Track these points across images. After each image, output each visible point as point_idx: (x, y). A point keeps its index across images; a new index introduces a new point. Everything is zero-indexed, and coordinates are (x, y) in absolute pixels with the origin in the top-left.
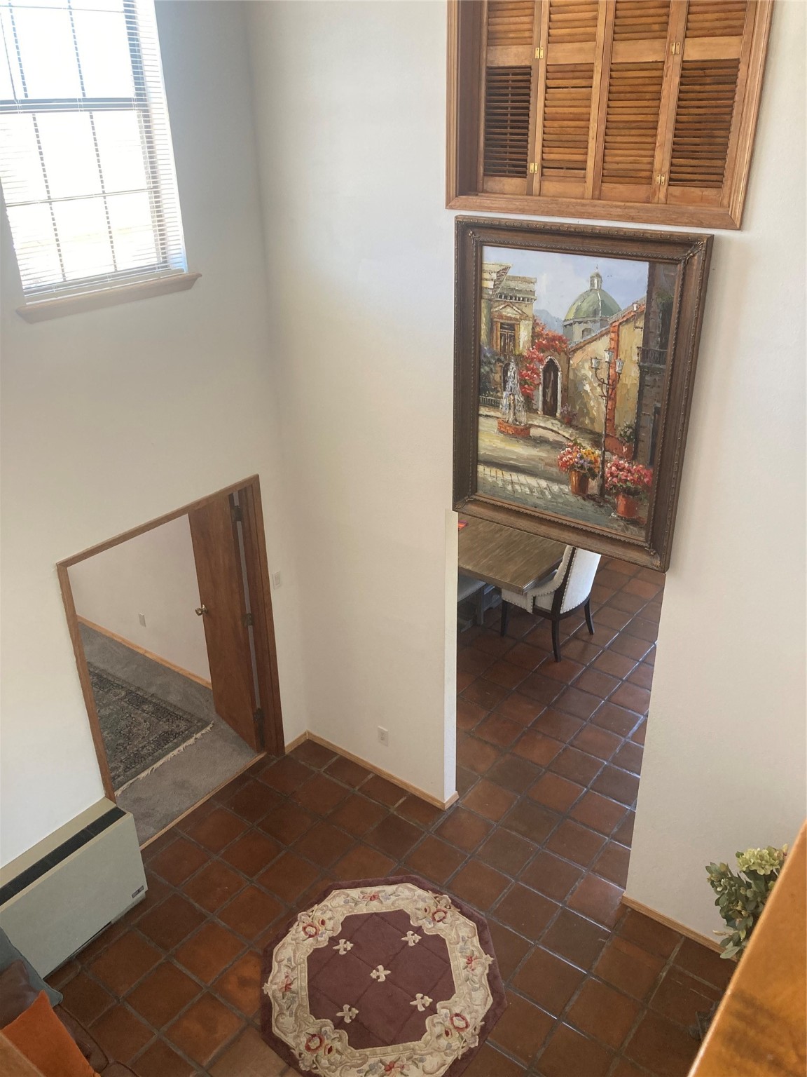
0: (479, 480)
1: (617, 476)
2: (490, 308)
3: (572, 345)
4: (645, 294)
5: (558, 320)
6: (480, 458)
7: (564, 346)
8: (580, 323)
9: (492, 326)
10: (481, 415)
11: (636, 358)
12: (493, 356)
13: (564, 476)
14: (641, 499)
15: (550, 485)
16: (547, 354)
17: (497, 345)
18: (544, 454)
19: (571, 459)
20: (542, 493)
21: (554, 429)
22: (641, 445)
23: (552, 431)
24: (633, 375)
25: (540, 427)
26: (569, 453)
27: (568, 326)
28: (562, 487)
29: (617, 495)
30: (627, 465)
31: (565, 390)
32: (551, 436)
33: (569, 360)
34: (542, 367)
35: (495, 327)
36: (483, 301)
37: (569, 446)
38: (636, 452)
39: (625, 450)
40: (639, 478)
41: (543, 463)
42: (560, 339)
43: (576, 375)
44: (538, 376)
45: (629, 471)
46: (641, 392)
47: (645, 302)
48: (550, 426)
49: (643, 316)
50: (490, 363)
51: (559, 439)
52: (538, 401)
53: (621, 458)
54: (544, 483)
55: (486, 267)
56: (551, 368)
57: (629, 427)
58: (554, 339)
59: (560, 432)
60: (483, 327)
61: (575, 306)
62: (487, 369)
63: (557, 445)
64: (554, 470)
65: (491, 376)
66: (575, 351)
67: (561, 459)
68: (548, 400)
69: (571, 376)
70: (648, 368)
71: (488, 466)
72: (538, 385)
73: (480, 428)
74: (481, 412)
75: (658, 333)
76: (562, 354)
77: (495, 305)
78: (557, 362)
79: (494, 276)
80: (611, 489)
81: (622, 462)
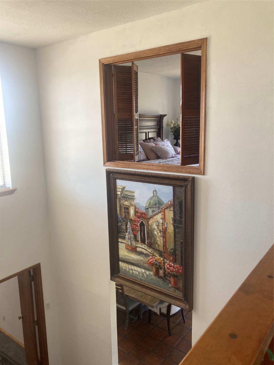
0: (120, 268)
1: (169, 269)
2: (120, 201)
3: (149, 216)
4: (173, 198)
5: (143, 207)
6: (120, 259)
7: (146, 216)
8: (151, 208)
9: (121, 208)
10: (119, 242)
11: (172, 222)
12: (122, 219)
13: (150, 268)
14: (179, 279)
15: (145, 271)
16: (140, 219)
17: (123, 215)
18: (142, 259)
19: (152, 261)
20: (143, 274)
21: (145, 248)
22: (177, 257)
23: (145, 249)
24: (171, 228)
25: (140, 247)
26: (152, 259)
27: (147, 209)
28: (150, 272)
29: (170, 277)
30: (173, 265)
31: (148, 233)
32: (145, 252)
33: (148, 222)
34: (139, 224)
35: (122, 209)
36: (117, 199)
37: (151, 256)
38: (175, 260)
39: (171, 258)
40: (178, 270)
41: (142, 262)
42: (144, 214)
43: (151, 228)
44: (138, 227)
45: (174, 267)
46: (175, 235)
47: (172, 201)
48: (144, 247)
49: (172, 207)
50: (121, 222)
51: (147, 253)
52: (138, 237)
53: (170, 262)
54: (143, 271)
55: (118, 187)
56: (142, 224)
57: (172, 249)
58: (142, 214)
59: (147, 250)
60: (118, 208)
61: (149, 202)
62: (120, 224)
63: (147, 255)
64: (146, 265)
65: (122, 226)
66: (150, 218)
67: (149, 261)
68: (142, 237)
69: (149, 228)
70: (176, 226)
71: (123, 262)
72: (138, 231)
73: (119, 247)
74: (119, 241)
75: (179, 213)
76: (146, 219)
77: (122, 200)
78: (144, 223)
79: (120, 190)
80: (168, 274)
81: (171, 263)
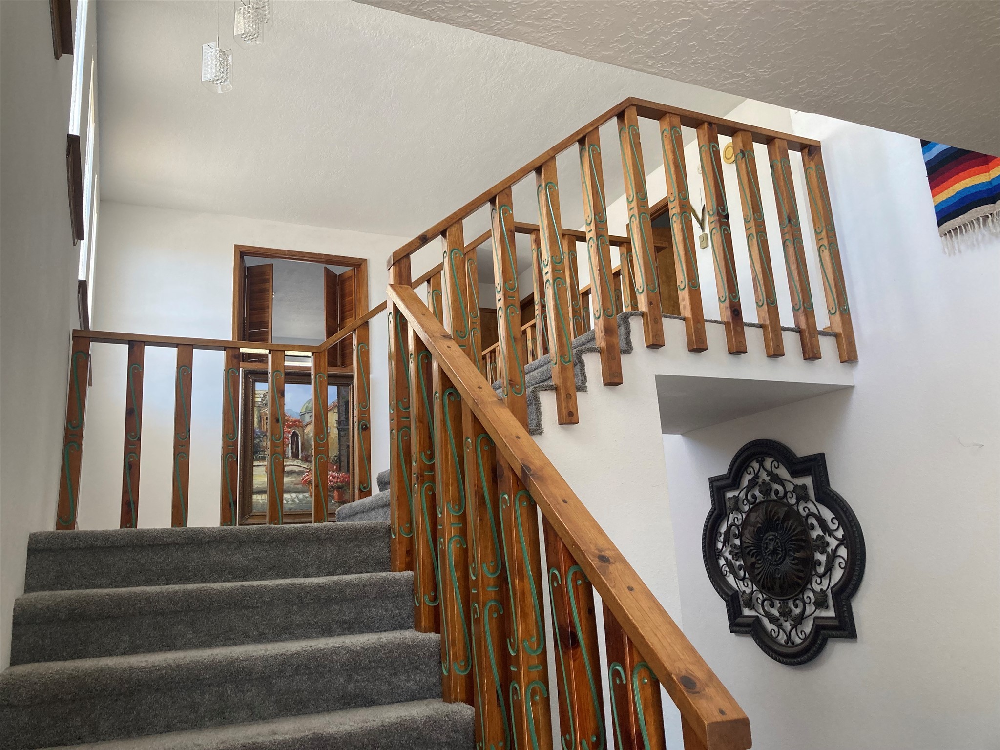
0: (253, 504)
1: (332, 481)
2: (259, 411)
3: (305, 423)
4: (337, 399)
5: (296, 413)
6: (254, 491)
7: (301, 424)
8: (308, 413)
10: (254, 466)
11: (336, 425)
12: (262, 434)
13: (306, 488)
14: (345, 490)
15: (298, 495)
16: (292, 428)
17: (264, 428)
18: (293, 479)
19: (308, 478)
20: (294, 501)
21: (298, 465)
22: (342, 464)
23: (297, 466)
24: (335, 432)
25: (290, 465)
26: (307, 475)
27: (302, 415)
28: (304, 494)
29: (333, 491)
30: (337, 475)
31: (302, 445)
32: (297, 469)
33: (304, 430)
34: (290, 435)
35: (262, 419)
36: (255, 407)
37: (307, 472)
38: (340, 468)
39: (335, 467)
40: (343, 479)
41: (293, 484)
42: (299, 421)
43: (308, 437)
44: (288, 439)
45: (338, 477)
46: (339, 439)
47: (337, 401)
48: (296, 464)
49: (337, 408)
50: (260, 437)
51: (301, 469)
52: (288, 452)
53: (333, 472)
54: (294, 495)
55: (256, 392)
56: (295, 435)
57: (336, 456)
58: (295, 421)
59: (302, 466)
60: (256, 420)
61: (306, 406)
62: (258, 441)
63: (300, 473)
64: (300, 486)
65: (261, 444)
66: (306, 426)
67: (303, 479)
68: (294, 451)
69: (305, 437)
70: (342, 428)
71: (259, 494)
72: (288, 444)
73: (254, 473)
74: (254, 464)
75: (344, 413)
76: (300, 428)
77: (262, 409)
78: (298, 432)
79: (262, 396)
80: (330, 489)
81: (334, 474)
